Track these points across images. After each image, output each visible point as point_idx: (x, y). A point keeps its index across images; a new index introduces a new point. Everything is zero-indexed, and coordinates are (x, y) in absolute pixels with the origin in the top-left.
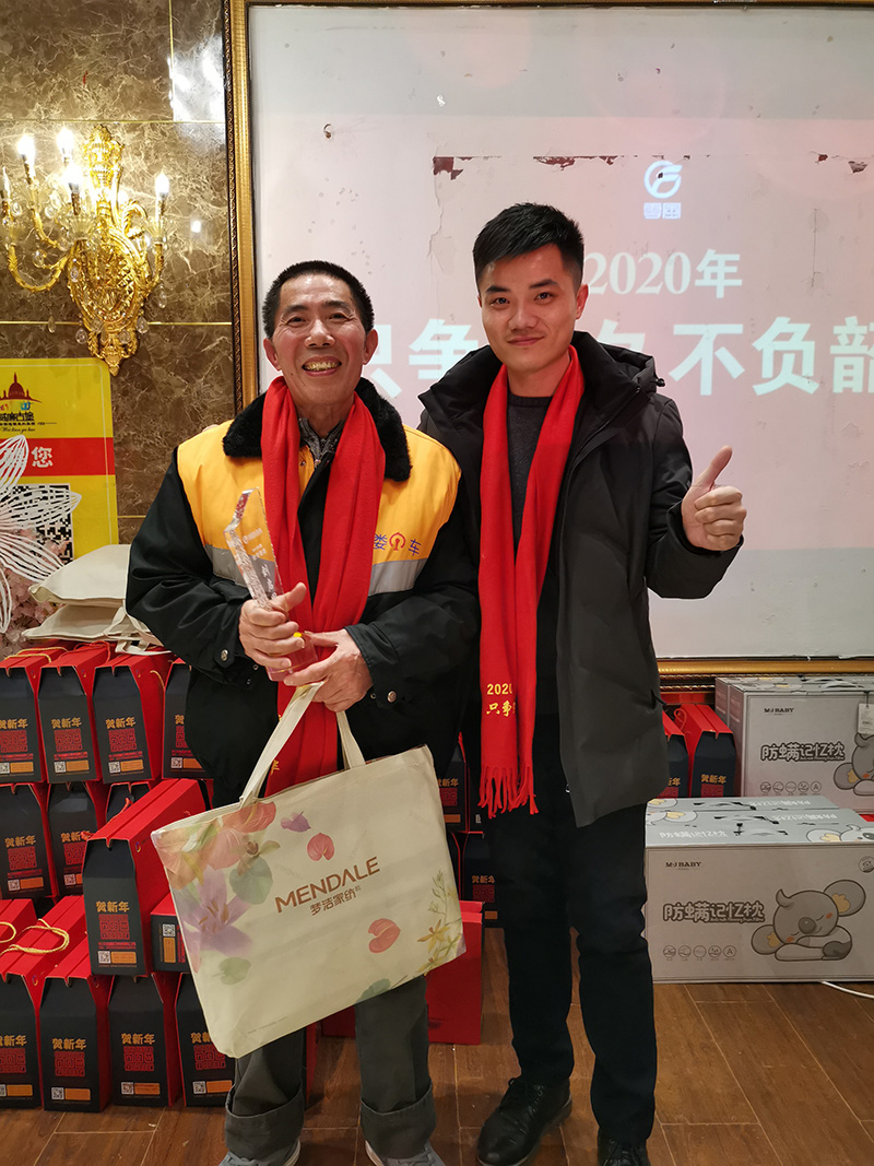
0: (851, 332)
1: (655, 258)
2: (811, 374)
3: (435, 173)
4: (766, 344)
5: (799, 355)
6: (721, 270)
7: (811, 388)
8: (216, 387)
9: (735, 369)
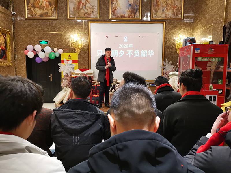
0: (142, 51)
1: (125, 45)
3: (106, 37)
4: (135, 52)
5: (138, 53)
6: (131, 46)
7: (139, 56)
8: (87, 56)
9: (132, 54)
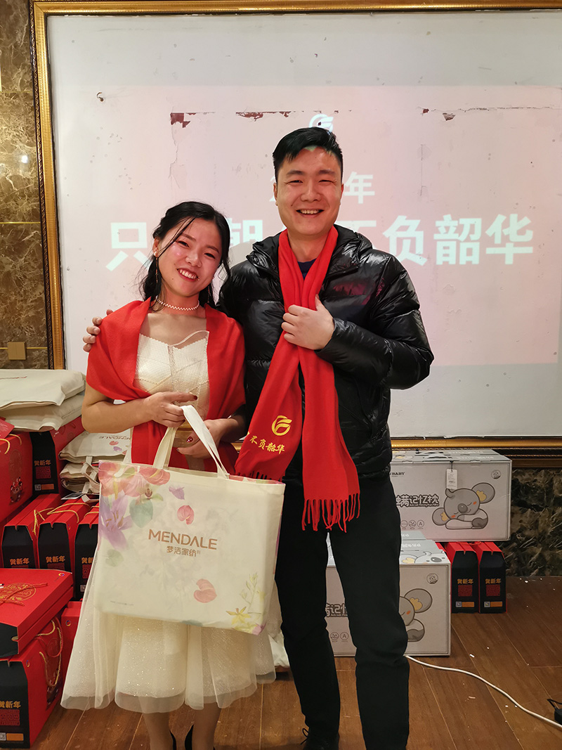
0: (448, 225)
2: (422, 253)
3: (172, 124)
4: (391, 233)
5: (413, 240)
6: (361, 185)
7: (422, 261)
8: (32, 264)
